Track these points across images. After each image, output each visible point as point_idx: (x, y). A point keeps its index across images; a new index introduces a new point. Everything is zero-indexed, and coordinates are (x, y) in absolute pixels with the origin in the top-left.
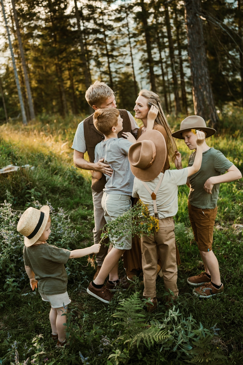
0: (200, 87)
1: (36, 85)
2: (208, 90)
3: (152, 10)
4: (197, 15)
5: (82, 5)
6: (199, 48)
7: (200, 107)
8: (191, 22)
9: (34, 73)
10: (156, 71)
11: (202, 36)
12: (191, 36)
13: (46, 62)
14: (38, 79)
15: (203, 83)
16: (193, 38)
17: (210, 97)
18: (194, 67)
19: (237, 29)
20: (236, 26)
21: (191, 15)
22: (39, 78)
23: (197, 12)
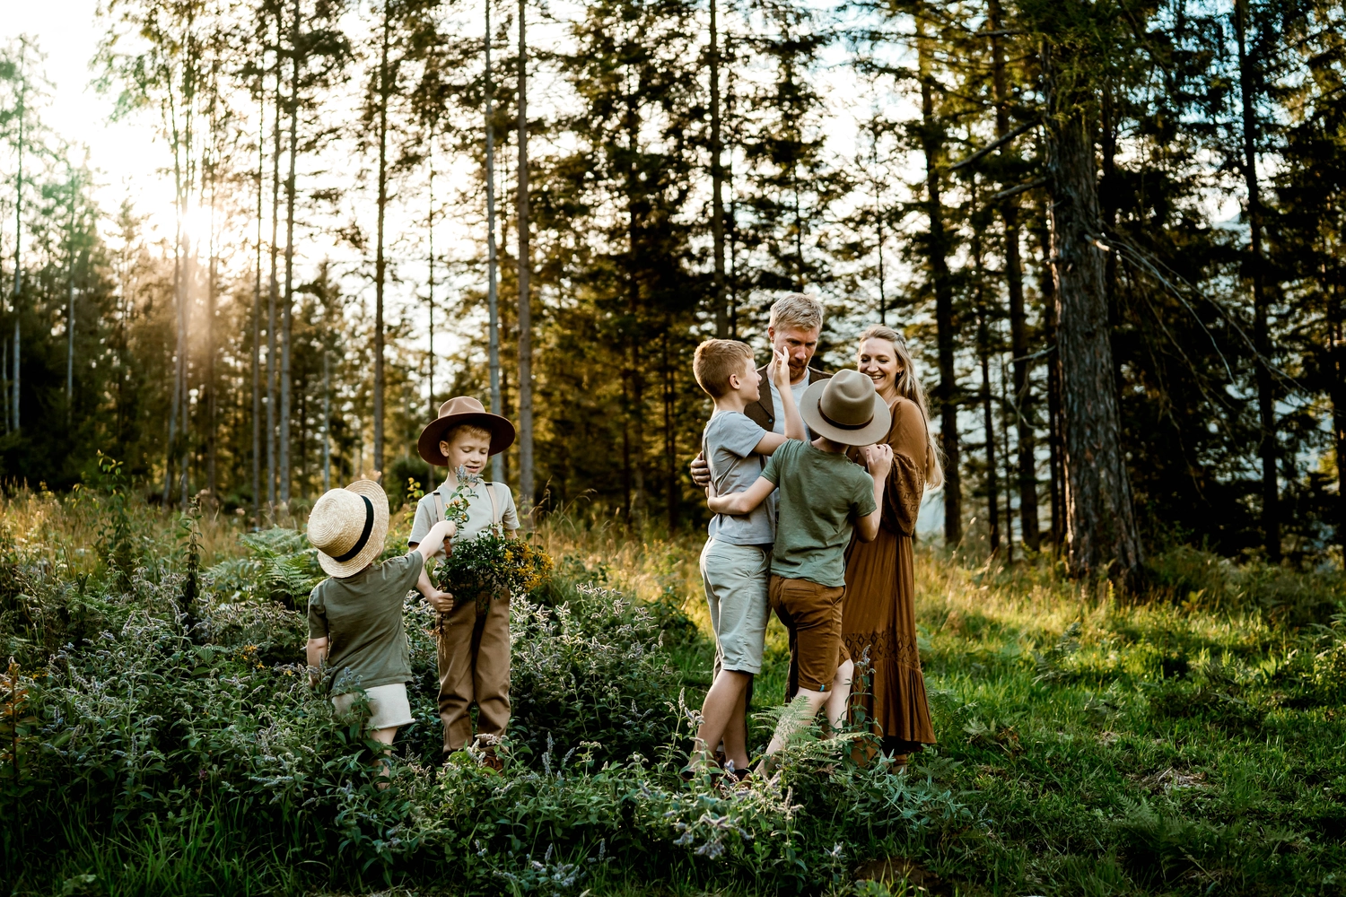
0: (1088, 455)
1: (549, 437)
2: (1114, 466)
3: (966, 230)
4: (1088, 237)
5: (735, 197)
6: (1090, 335)
7: (1087, 517)
8: (1070, 257)
9: (546, 394)
10: (969, 432)
11: (1102, 300)
12: (1068, 298)
13: (595, 361)
14: (558, 417)
15: (1098, 444)
16: (1073, 304)
17: (1120, 490)
18: (1072, 391)
19: (1251, 310)
20: (1246, 304)
21: (1069, 238)
22: (562, 412)
23: (1088, 229)
